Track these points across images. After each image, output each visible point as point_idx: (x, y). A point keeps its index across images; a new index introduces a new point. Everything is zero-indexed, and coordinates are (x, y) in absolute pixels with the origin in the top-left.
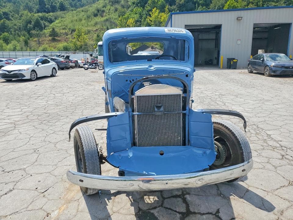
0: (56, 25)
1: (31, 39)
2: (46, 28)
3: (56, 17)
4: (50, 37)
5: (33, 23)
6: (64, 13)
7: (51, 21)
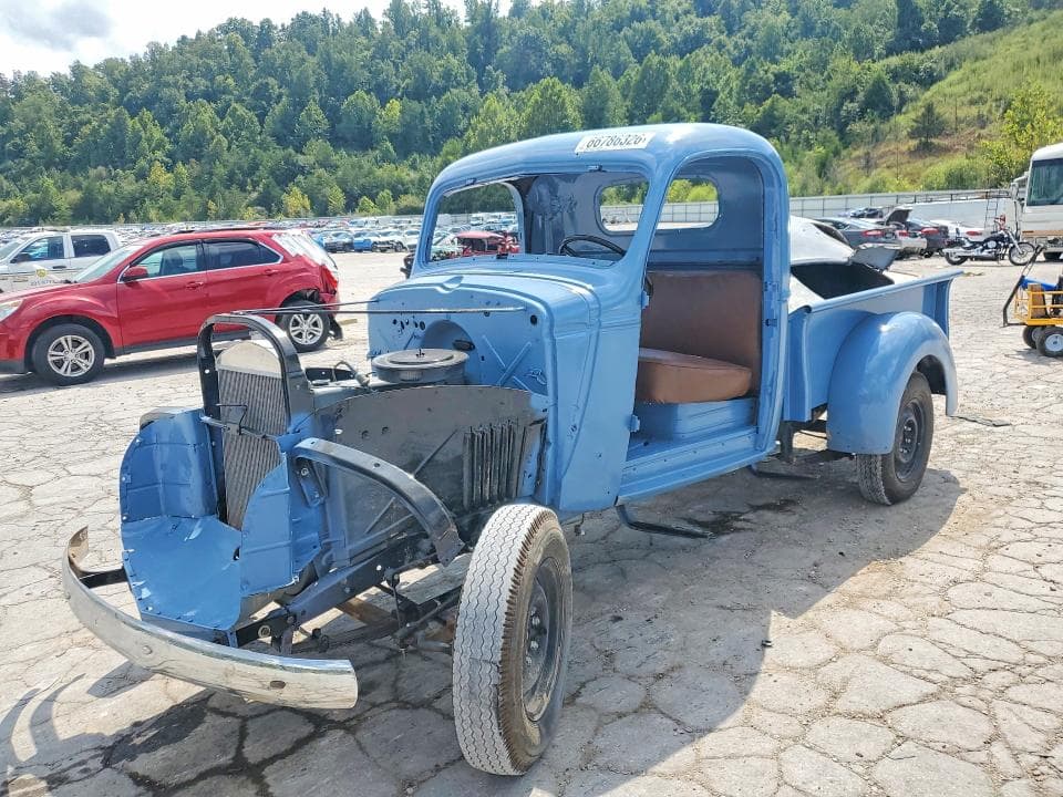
0: (948, 90)
1: (844, 153)
2: (904, 110)
3: (952, 59)
4: (912, 138)
5: (861, 96)
6: (987, 40)
7: (929, 79)
